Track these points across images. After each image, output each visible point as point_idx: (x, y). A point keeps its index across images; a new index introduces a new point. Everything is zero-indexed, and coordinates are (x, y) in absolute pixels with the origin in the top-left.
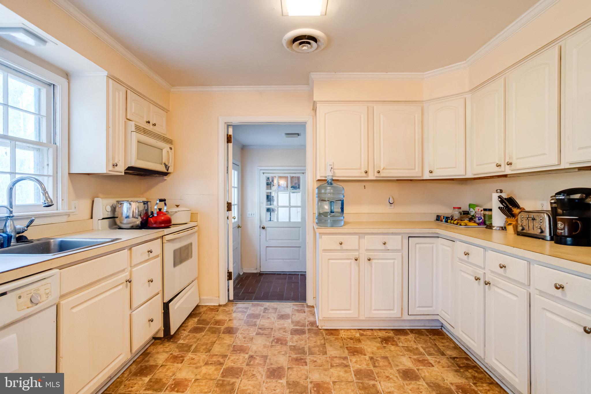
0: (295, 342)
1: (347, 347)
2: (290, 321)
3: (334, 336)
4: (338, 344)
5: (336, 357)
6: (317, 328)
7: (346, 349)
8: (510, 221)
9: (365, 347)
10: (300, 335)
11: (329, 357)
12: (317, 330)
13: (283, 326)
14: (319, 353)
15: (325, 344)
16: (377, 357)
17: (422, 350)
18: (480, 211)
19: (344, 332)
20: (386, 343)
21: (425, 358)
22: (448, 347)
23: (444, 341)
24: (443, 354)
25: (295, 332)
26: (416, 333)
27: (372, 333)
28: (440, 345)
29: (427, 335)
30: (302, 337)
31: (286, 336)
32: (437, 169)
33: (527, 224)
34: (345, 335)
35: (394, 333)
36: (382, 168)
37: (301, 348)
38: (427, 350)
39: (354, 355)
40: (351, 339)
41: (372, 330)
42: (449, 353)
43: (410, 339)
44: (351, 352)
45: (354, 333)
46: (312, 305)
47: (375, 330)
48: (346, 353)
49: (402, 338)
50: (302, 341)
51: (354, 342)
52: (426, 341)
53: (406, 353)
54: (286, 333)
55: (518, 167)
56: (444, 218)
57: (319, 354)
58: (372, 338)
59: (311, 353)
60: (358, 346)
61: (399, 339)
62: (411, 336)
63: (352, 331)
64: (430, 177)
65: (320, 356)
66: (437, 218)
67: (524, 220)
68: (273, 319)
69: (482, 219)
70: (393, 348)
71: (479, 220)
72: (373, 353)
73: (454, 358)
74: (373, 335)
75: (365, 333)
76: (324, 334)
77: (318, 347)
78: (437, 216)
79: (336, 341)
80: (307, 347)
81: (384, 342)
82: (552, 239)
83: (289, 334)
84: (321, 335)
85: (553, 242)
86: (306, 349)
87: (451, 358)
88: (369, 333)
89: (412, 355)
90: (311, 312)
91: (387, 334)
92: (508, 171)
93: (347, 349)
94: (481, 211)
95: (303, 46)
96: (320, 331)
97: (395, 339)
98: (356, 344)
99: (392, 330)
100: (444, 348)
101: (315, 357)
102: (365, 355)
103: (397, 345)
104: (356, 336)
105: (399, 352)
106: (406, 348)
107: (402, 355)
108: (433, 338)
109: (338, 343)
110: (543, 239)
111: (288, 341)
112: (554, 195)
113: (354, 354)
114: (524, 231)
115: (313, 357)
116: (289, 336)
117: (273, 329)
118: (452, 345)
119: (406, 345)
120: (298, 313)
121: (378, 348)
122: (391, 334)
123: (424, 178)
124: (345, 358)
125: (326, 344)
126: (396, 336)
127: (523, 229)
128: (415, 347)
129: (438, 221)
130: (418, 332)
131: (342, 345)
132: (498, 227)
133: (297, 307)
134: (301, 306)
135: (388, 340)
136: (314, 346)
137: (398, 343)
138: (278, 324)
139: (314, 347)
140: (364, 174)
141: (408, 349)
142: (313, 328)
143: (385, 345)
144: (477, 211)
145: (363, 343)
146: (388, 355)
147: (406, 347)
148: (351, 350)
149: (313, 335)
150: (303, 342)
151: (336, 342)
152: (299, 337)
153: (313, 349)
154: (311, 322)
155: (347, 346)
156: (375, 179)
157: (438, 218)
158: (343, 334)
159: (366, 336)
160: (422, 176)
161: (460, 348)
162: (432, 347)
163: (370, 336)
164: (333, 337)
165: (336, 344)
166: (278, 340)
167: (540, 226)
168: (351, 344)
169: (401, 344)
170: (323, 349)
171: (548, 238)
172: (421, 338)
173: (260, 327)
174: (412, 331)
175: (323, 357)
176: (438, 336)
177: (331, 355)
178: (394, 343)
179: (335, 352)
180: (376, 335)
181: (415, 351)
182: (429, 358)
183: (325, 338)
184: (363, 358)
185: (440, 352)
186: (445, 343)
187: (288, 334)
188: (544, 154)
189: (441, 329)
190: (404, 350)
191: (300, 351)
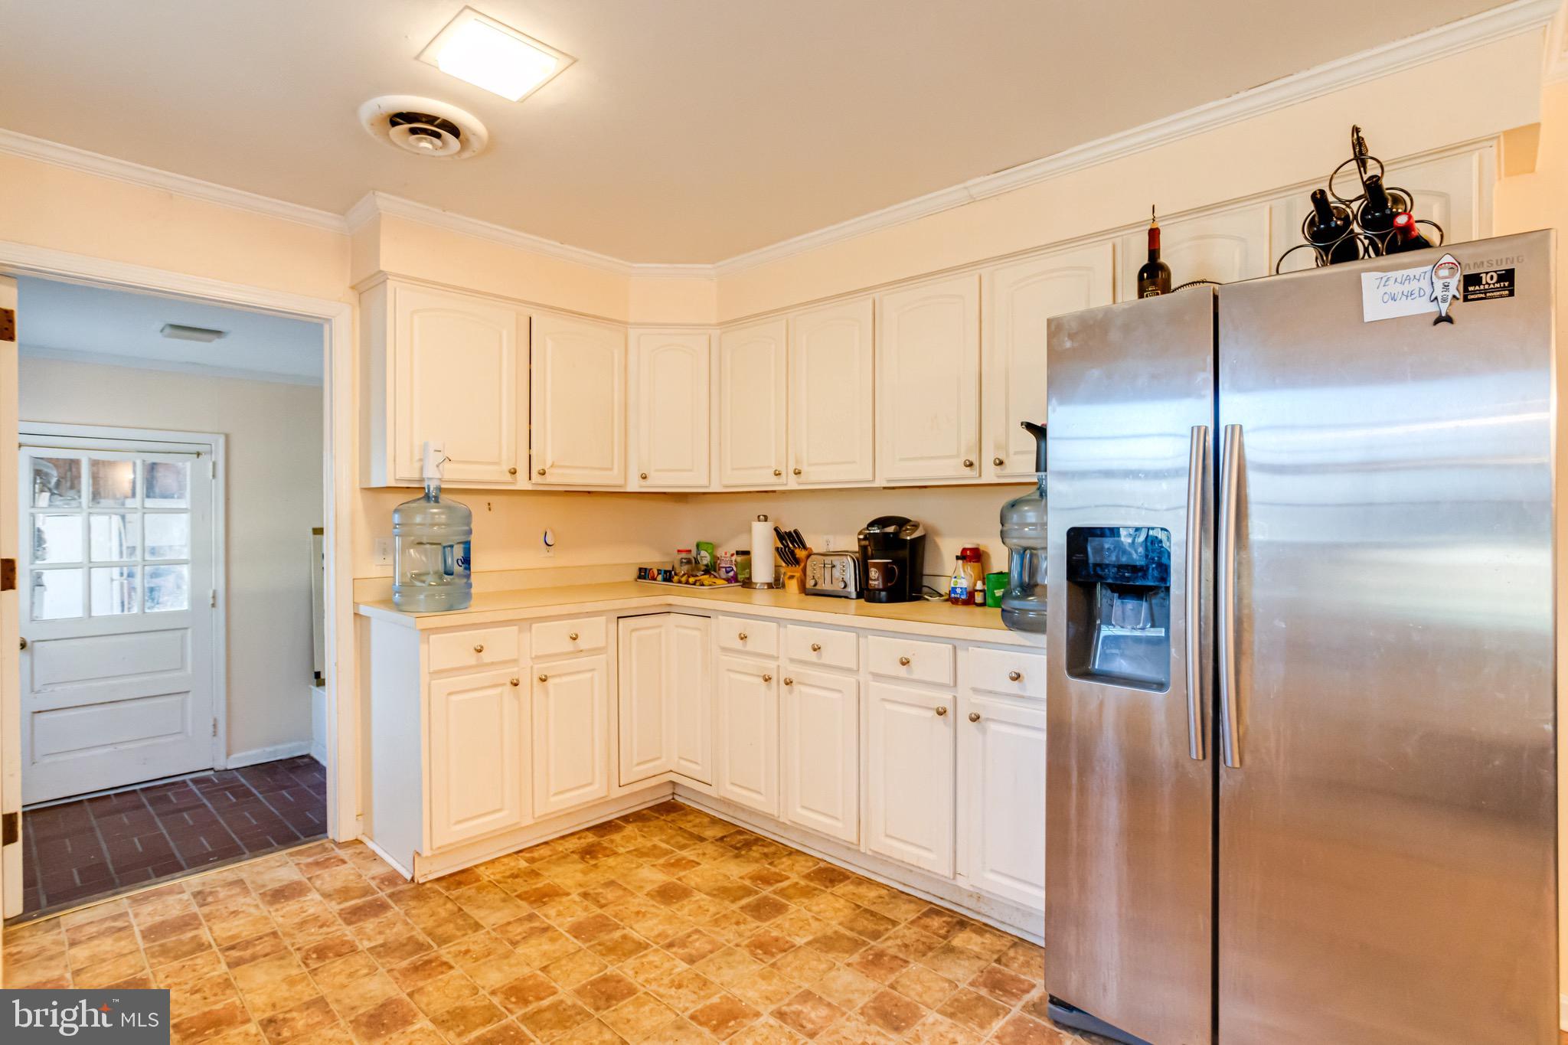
0: (378, 937)
1: (517, 896)
2: (315, 896)
3: (469, 885)
4: (494, 897)
5: (509, 923)
6: (412, 886)
7: (519, 900)
8: (791, 572)
9: (558, 881)
10: (376, 915)
11: (494, 930)
12: (413, 888)
13: (305, 914)
14: (463, 932)
15: (460, 909)
16: (594, 889)
17: (664, 846)
18: (728, 555)
19: (487, 868)
20: (592, 858)
21: (678, 857)
22: (700, 825)
23: (690, 818)
24: (702, 839)
25: (353, 915)
26: (635, 821)
27: (551, 850)
28: (688, 826)
29: (658, 818)
30: (386, 917)
31: (339, 933)
32: (657, 471)
33: (821, 576)
34: (493, 874)
35: (594, 834)
36: (549, 463)
37: (405, 941)
38: (672, 842)
39: (545, 904)
40: (515, 876)
41: (546, 843)
42: (709, 833)
43: (633, 835)
44: (535, 901)
45: (513, 864)
46: (351, 838)
47: (552, 841)
48: (525, 908)
49: (617, 837)
50: (393, 928)
51: (526, 881)
52: (661, 829)
53: (641, 861)
54: (328, 926)
55: (813, 479)
56: (659, 574)
57: (464, 935)
58: (558, 859)
59: (443, 941)
60: (540, 884)
61: (612, 841)
62: (630, 829)
63: (505, 860)
64: (641, 487)
65: (468, 936)
66: (640, 574)
67: (818, 570)
68: (252, 910)
69: (733, 570)
70: (611, 861)
71: (727, 572)
72: (580, 885)
73: (722, 839)
74: (555, 852)
75: (536, 854)
76: (443, 891)
77: (451, 922)
78: (640, 569)
79: (484, 894)
80: (418, 933)
81: (588, 856)
82: (859, 596)
83: (340, 925)
84: (435, 894)
85: (863, 600)
86: (422, 937)
87: (717, 840)
88: (544, 851)
89: (654, 860)
90: (363, 855)
91: (582, 841)
92: (792, 483)
93: (522, 899)
94: (732, 555)
95: (420, 140)
96: (424, 888)
97: (606, 845)
98: (532, 881)
99: (588, 829)
100: (696, 829)
101: (458, 944)
102: (568, 894)
103: (615, 853)
104: (520, 867)
105: (627, 864)
106: (635, 853)
107: (637, 867)
108: (669, 818)
109: (491, 896)
110: (847, 597)
111: (354, 941)
112: (866, 526)
113: (543, 902)
114: (818, 587)
115: (454, 945)
116: (349, 932)
117: (280, 933)
118: (706, 820)
119: (633, 848)
120: (327, 870)
121: (585, 873)
122: (591, 838)
123: (629, 490)
124: (531, 917)
125: (464, 908)
126: (602, 839)
127: (815, 585)
128: (649, 844)
129: (645, 579)
130: (636, 817)
131: (503, 895)
132: (762, 583)
133: (310, 856)
134: (318, 850)
135: (594, 851)
136: (436, 923)
137: (615, 849)
138: (282, 916)
139: (439, 926)
140: (508, 477)
141: (640, 853)
142: (399, 888)
143: (593, 862)
144: (723, 555)
145: (546, 874)
146: (613, 877)
147: (635, 850)
148: (531, 897)
149: (412, 903)
150: (399, 927)
151: (484, 897)
152: (380, 921)
153: (440, 931)
154: (385, 878)
155: (516, 894)
156: (530, 488)
157: (644, 574)
158: (486, 875)
159: (542, 859)
160: (625, 485)
161: (720, 819)
162: (678, 835)
163: (550, 856)
164: (469, 889)
165: (487, 899)
166: (321, 951)
167: (842, 576)
168: (522, 886)
169: (621, 850)
170: (465, 920)
171: (854, 595)
172: (649, 827)
173: (226, 945)
174: (626, 819)
175: (480, 935)
176: (675, 812)
177: (494, 925)
178: (608, 852)
179: (499, 914)
180: (562, 852)
181: (653, 852)
182: (685, 853)
183: (451, 897)
184: (569, 901)
185: (695, 838)
186: (693, 820)
187: (340, 927)
188: (854, 462)
189: (673, 799)
190: (635, 859)
191: (408, 948)
